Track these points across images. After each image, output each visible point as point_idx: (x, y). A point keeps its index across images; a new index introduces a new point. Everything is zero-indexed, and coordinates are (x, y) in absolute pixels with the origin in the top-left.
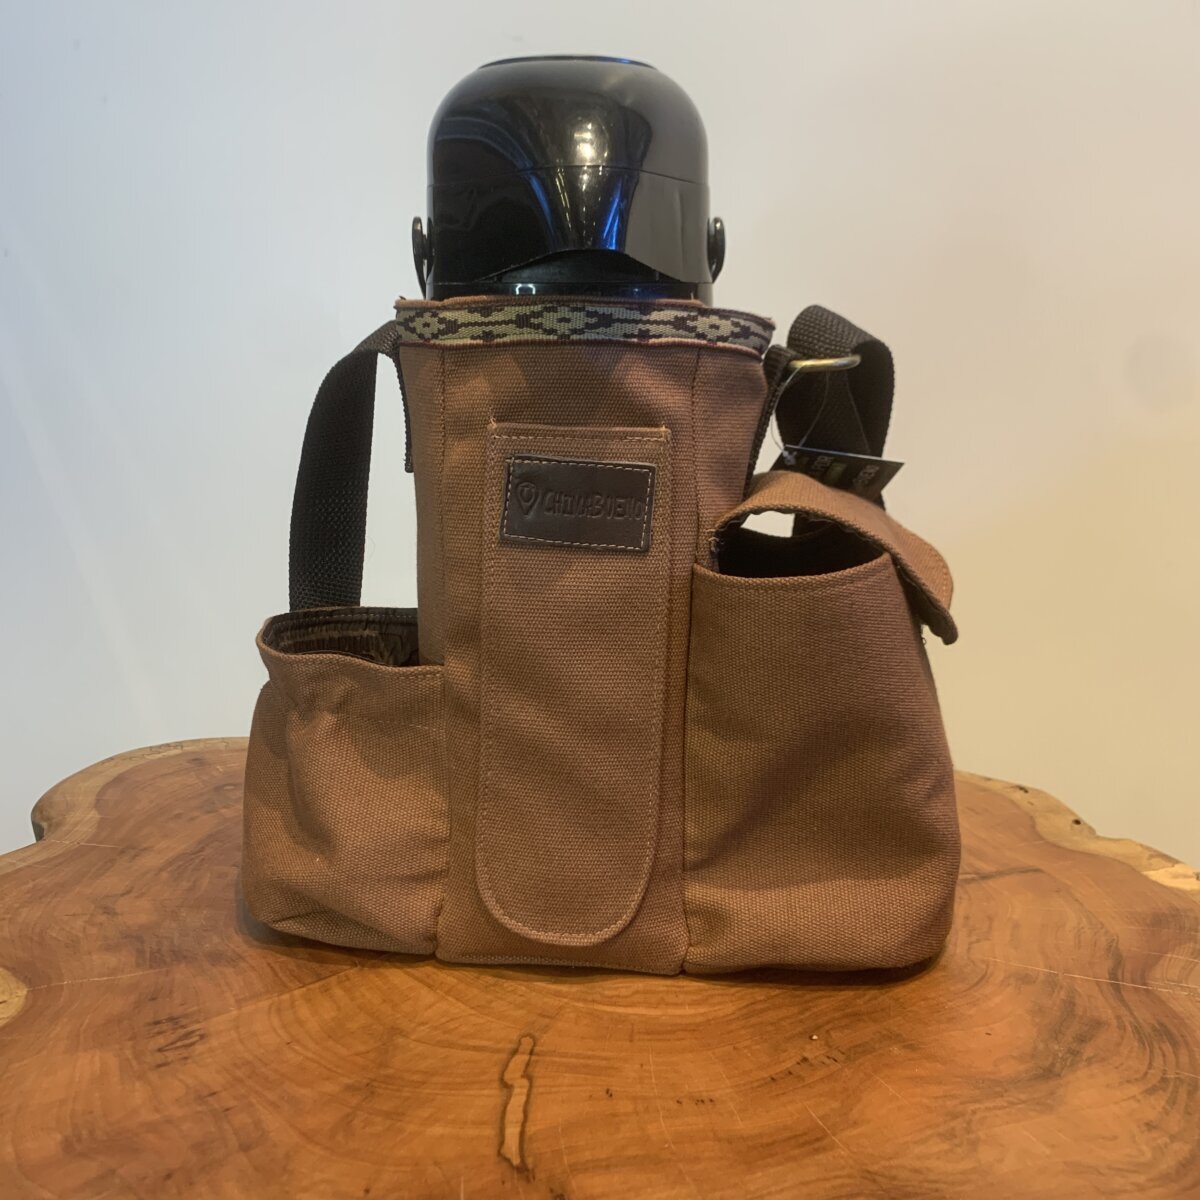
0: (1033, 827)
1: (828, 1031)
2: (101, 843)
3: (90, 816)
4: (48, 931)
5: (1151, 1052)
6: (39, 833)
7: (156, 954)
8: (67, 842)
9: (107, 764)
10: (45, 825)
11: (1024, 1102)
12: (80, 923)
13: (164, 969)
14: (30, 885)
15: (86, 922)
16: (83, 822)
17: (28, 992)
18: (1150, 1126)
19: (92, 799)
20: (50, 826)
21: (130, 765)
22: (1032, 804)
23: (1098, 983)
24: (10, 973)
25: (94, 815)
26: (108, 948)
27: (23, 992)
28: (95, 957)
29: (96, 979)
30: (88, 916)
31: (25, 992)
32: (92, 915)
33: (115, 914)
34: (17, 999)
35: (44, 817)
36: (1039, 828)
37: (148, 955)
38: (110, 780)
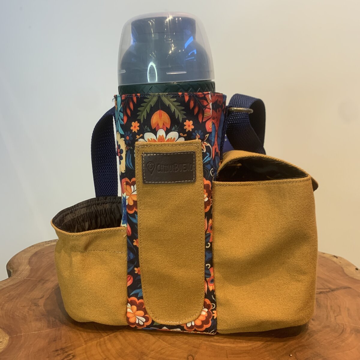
0: (343, 271)
1: (295, 353)
2: (32, 278)
3: (27, 268)
4: (16, 313)
6: (10, 274)
7: (54, 322)
8: (20, 278)
9: (31, 248)
10: (11, 271)
12: (26, 309)
13: (58, 328)
14: (8, 295)
15: (28, 309)
16: (25, 270)
17: (9, 337)
19: (27, 261)
20: (13, 271)
21: (39, 248)
22: (340, 262)
24: (2, 330)
25: (28, 267)
26: (37, 320)
27: (7, 338)
28: (33, 323)
29: (34, 332)
30: (29, 307)
31: (8, 338)
32: (30, 306)
33: (39, 306)
34: (5, 341)
35: (11, 268)
36: (345, 272)
37: (51, 323)
38: (33, 254)
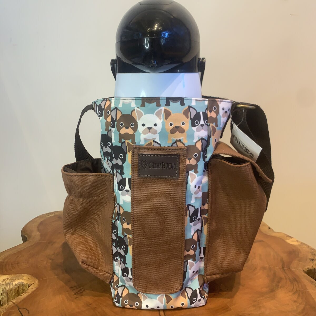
2: (43, 241)
4: (38, 265)
5: (293, 284)
8: (34, 241)
9: (37, 219)
11: (269, 297)
14: (29, 253)
16: (36, 235)
18: (295, 302)
19: (36, 229)
20: (28, 236)
21: (42, 219)
23: (280, 269)
24: (32, 276)
26: (55, 269)
29: (54, 277)
30: (46, 261)
31: (38, 281)
34: (36, 283)
35: (25, 234)
37: (64, 271)
38: (39, 223)
